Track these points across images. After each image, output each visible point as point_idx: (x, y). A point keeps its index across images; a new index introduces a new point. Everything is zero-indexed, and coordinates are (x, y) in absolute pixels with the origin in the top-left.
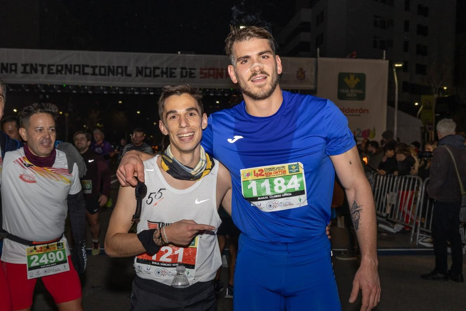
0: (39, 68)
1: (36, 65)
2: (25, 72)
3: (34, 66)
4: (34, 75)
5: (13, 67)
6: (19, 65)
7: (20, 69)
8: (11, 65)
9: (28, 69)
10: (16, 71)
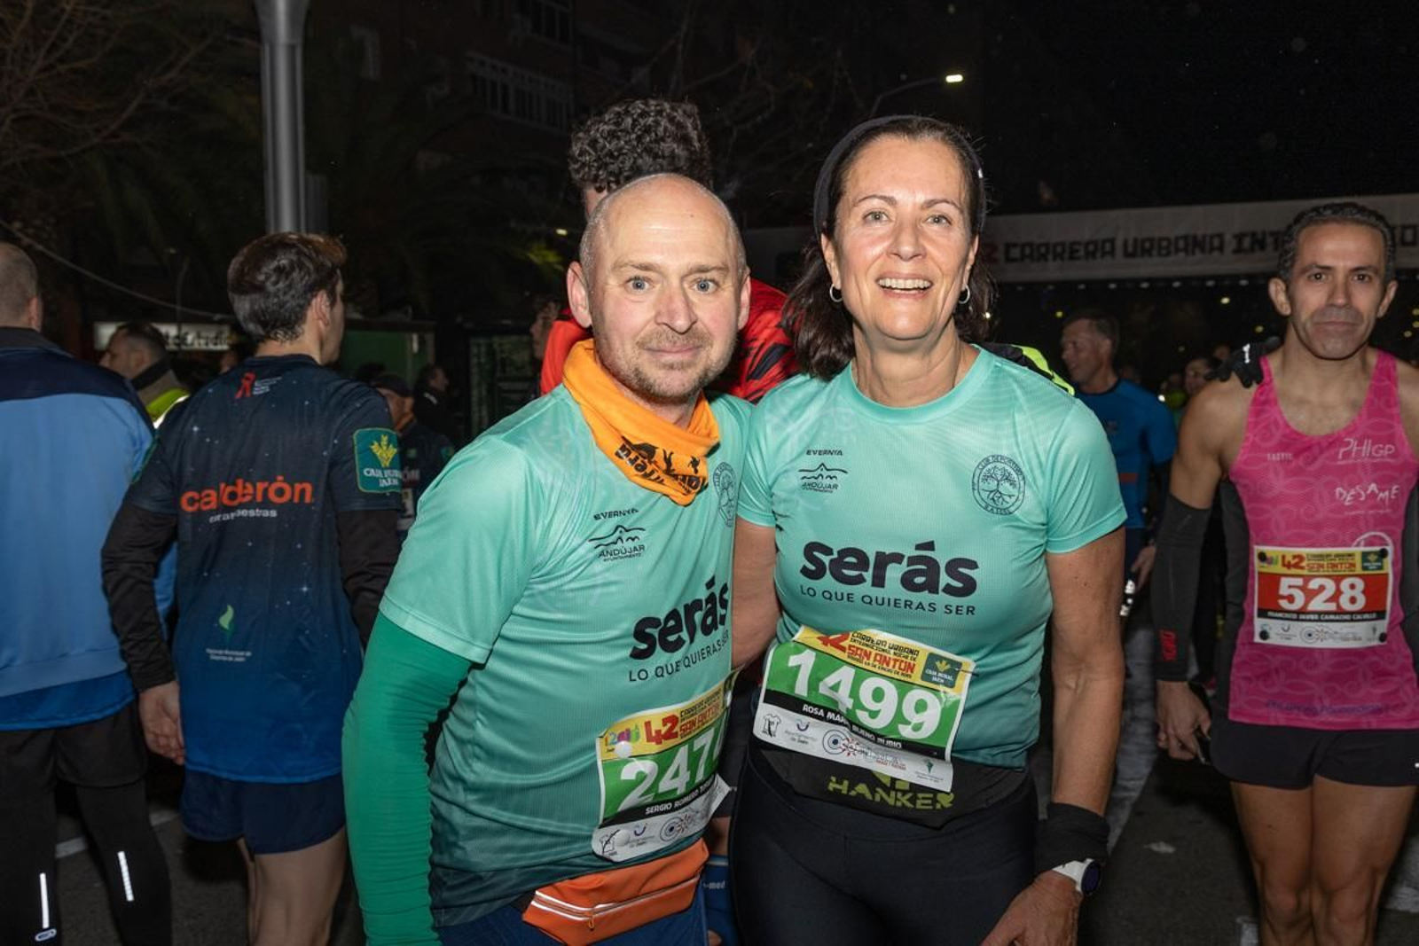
0: (1270, 240)
1: (1264, 233)
2: (1238, 250)
3: (1260, 237)
4: (1258, 254)
5: (1216, 242)
6: (1228, 237)
7: (1230, 244)
8: (1212, 237)
9: (1247, 242)
10: (1221, 248)
